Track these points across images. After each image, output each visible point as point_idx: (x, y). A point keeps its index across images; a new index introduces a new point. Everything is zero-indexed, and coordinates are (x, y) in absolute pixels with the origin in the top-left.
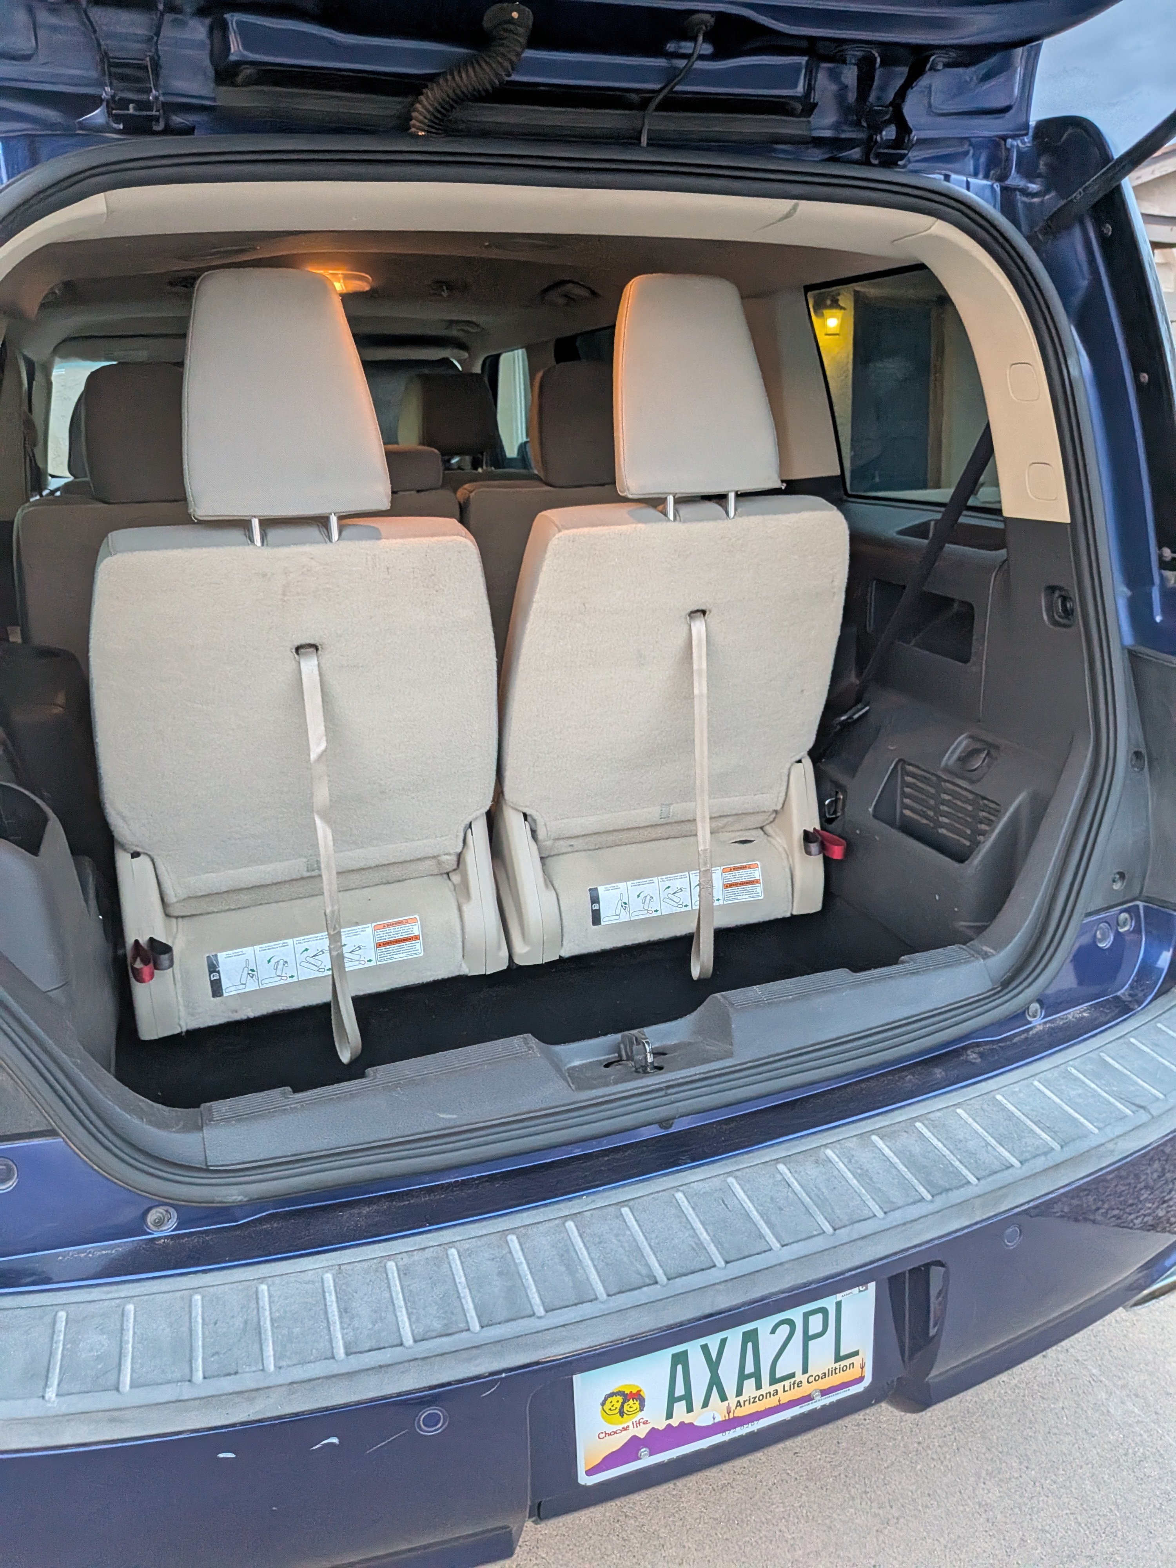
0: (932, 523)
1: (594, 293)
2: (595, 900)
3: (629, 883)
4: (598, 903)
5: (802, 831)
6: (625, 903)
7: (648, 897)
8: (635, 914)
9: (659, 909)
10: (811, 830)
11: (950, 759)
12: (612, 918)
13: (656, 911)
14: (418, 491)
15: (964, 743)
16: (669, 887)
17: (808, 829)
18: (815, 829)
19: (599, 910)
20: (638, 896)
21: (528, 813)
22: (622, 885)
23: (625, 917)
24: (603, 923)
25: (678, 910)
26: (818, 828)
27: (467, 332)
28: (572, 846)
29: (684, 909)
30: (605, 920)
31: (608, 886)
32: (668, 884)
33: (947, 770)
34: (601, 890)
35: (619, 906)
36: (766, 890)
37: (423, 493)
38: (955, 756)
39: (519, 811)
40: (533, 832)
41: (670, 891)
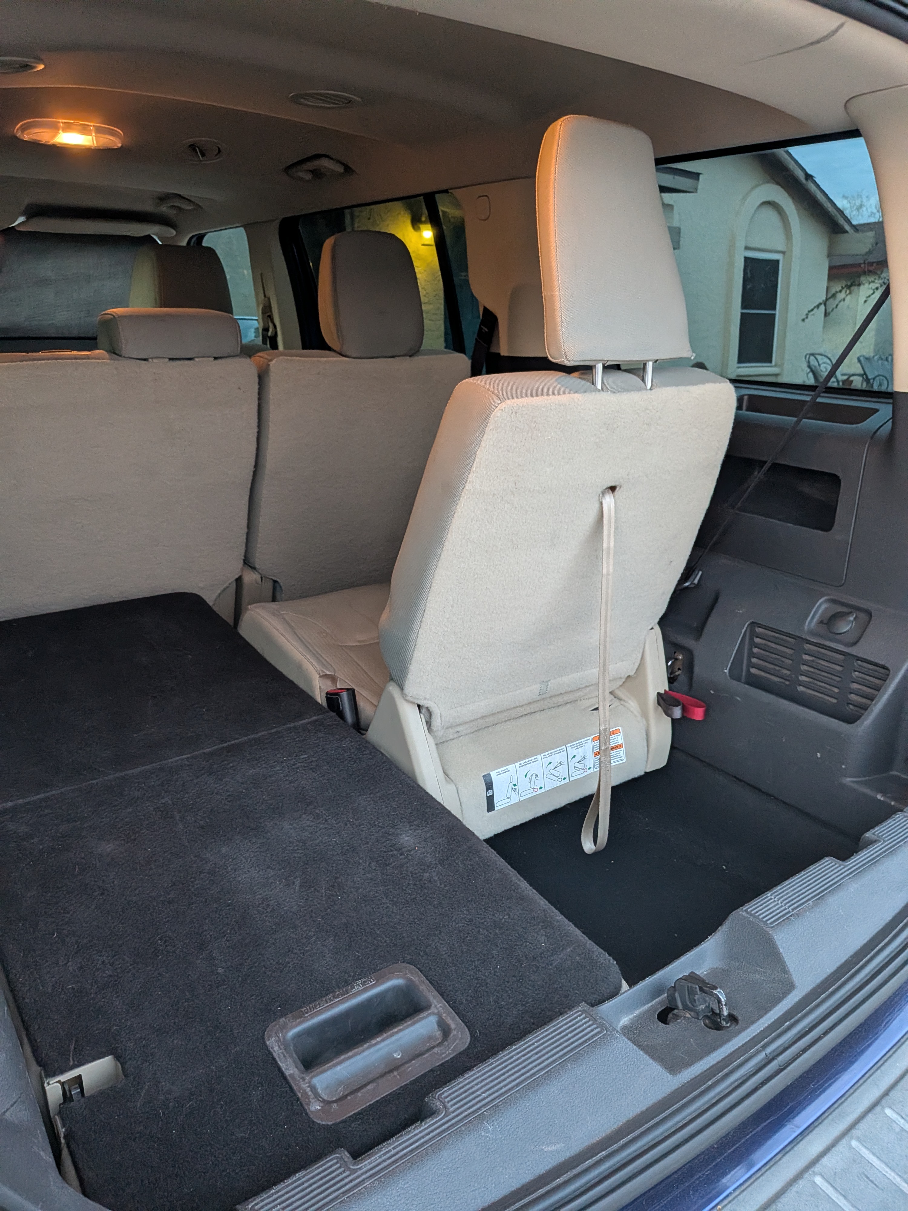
0: (746, 398)
1: (348, 169)
2: (489, 786)
3: (517, 764)
4: (492, 788)
5: (656, 694)
6: (515, 785)
7: (534, 776)
8: (524, 794)
9: (543, 786)
10: (663, 692)
11: (811, 622)
12: (504, 802)
13: (541, 788)
14: (215, 358)
15: (824, 607)
16: (550, 763)
17: (660, 692)
18: (665, 691)
19: (492, 796)
20: (526, 776)
21: (421, 704)
22: (511, 767)
23: (515, 799)
24: (496, 808)
25: (559, 784)
26: (667, 689)
27: (179, 209)
28: (458, 732)
29: (563, 782)
30: (499, 805)
31: (499, 770)
32: (549, 760)
33: (812, 633)
34: (493, 774)
35: (510, 788)
36: (627, 754)
37: (220, 361)
38: (815, 620)
39: (413, 703)
40: (429, 723)
41: (552, 766)
